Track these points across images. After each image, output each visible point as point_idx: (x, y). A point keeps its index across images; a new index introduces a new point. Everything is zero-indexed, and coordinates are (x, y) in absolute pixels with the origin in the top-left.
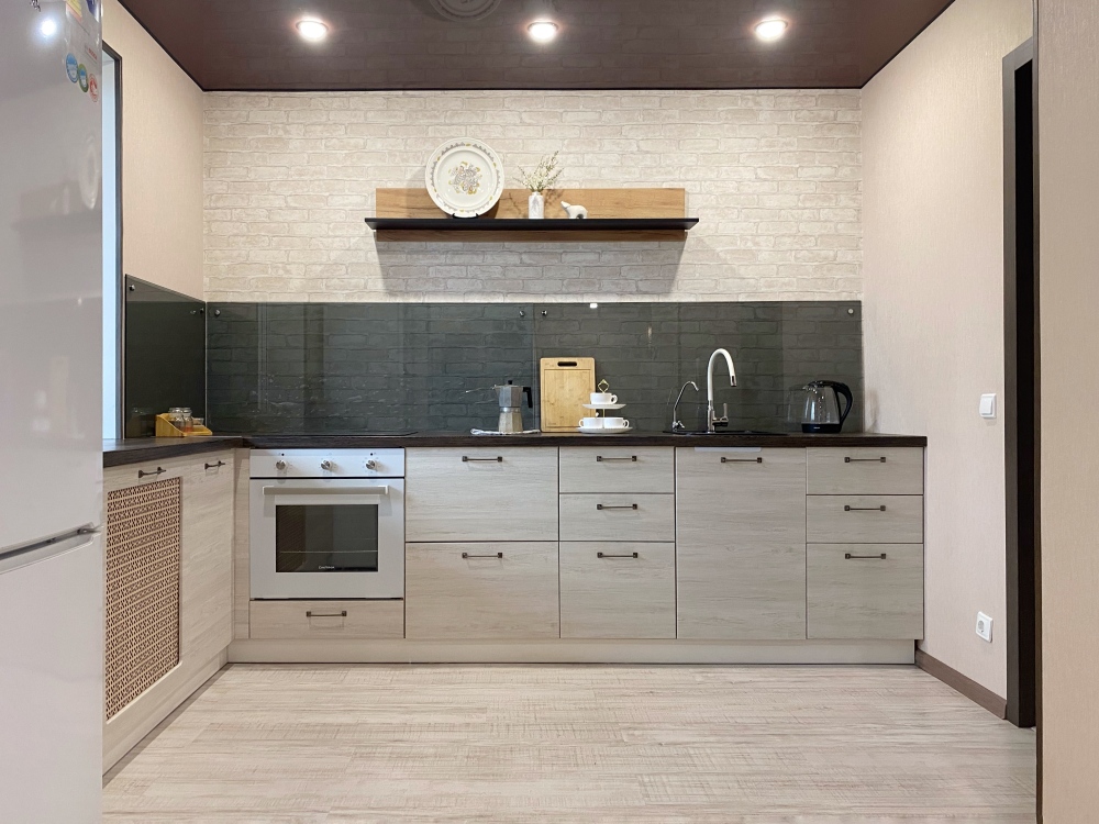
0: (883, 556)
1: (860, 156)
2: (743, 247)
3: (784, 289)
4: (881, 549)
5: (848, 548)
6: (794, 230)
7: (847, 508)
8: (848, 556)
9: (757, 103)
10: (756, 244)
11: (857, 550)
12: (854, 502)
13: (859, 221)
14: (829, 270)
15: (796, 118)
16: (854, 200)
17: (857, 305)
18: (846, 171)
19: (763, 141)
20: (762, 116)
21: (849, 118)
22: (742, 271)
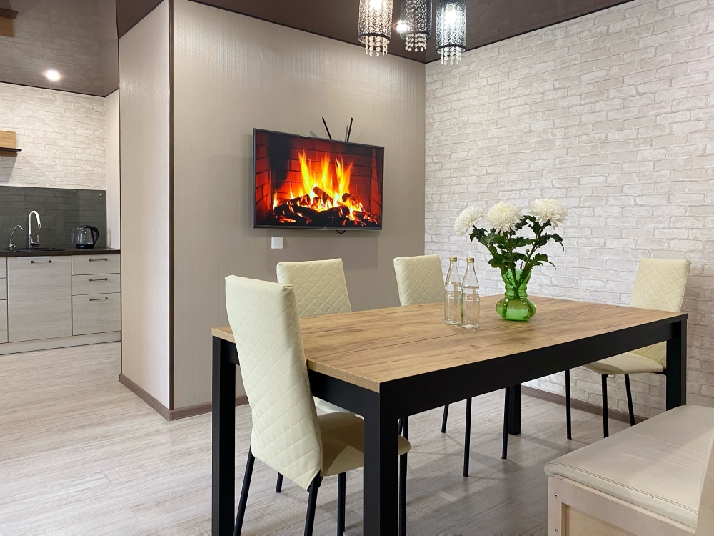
0: (106, 299)
1: (105, 127)
2: (47, 162)
3: (69, 183)
4: (106, 296)
5: (90, 297)
6: (73, 157)
7: (91, 280)
8: (91, 300)
9: (54, 97)
10: (55, 162)
11: (95, 297)
12: (93, 277)
13: (104, 156)
14: (91, 176)
15: (74, 106)
16: (102, 146)
17: (104, 192)
18: (97, 133)
19: (57, 114)
20: (57, 103)
21: (100, 109)
22: (47, 174)
